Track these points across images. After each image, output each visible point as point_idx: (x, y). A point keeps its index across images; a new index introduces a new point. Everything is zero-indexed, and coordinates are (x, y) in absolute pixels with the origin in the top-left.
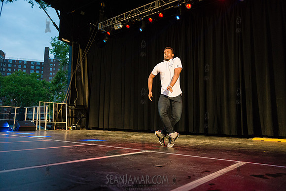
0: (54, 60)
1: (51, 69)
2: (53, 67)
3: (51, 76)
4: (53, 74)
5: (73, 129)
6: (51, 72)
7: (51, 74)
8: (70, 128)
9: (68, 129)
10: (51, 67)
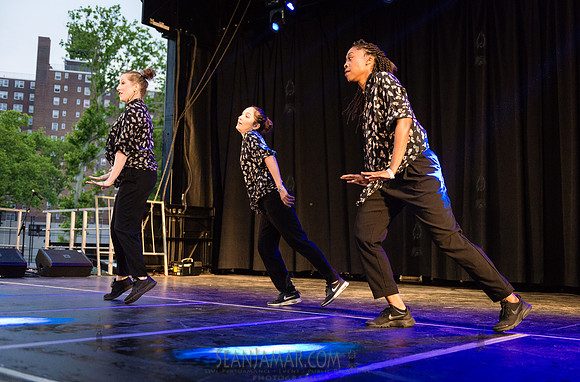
0: (63, 73)
1: (56, 100)
2: (61, 95)
3: (55, 121)
4: (60, 114)
5: (185, 272)
6: (56, 108)
7: (55, 113)
8: (176, 269)
9: (171, 272)
10: (57, 95)
